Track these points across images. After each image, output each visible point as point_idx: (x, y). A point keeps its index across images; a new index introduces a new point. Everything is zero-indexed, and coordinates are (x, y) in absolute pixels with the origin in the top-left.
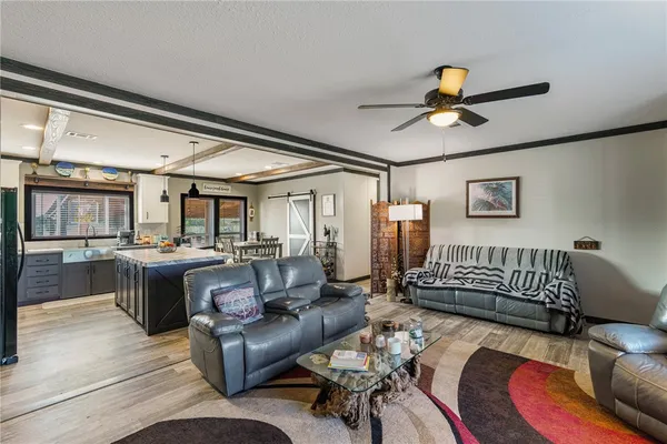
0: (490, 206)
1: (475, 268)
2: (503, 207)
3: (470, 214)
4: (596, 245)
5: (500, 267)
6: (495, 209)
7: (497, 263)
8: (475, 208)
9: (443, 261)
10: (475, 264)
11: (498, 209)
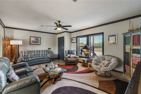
0: (35, 42)
1: (34, 55)
2: (38, 42)
3: (31, 43)
4: (50, 49)
5: (39, 54)
6: (36, 43)
7: (38, 53)
8: (32, 42)
9: (26, 55)
10: (34, 54)
11: (37, 43)
